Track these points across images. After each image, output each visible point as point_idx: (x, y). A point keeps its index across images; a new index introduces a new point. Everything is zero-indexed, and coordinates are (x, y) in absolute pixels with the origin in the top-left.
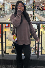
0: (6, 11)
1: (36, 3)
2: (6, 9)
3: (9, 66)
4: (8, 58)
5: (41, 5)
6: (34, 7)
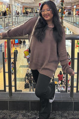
0: (14, 17)
3: (21, 112)
6: (62, 11)
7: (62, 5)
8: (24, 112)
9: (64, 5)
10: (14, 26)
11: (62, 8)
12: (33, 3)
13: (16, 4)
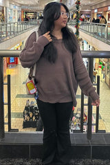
0: (8, 25)
1: (84, 5)
2: (9, 21)
3: (17, 161)
4: (14, 141)
5: (96, 11)
6: (77, 17)
8: (21, 160)
10: (8, 38)
11: (77, 13)
12: (37, 5)
13: (12, 7)
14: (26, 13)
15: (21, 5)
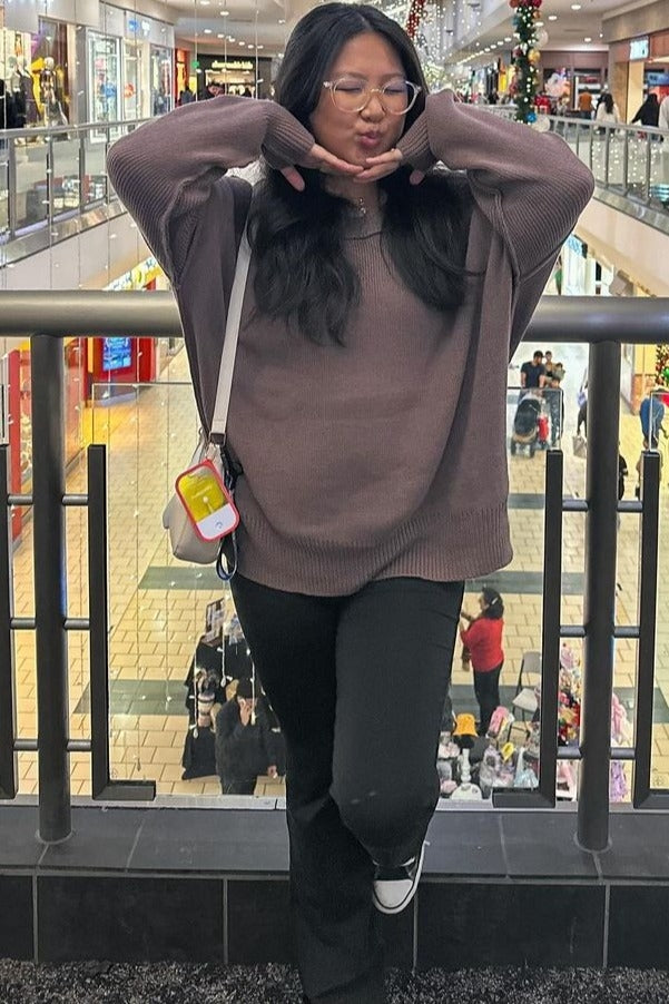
0: (95, 138)
1: (565, 16)
6: (519, 86)
7: (526, 32)
9: (541, 38)
10: (92, 218)
11: (523, 62)
12: (269, 15)
13: (118, 24)
14: (206, 60)
15: (178, 11)
